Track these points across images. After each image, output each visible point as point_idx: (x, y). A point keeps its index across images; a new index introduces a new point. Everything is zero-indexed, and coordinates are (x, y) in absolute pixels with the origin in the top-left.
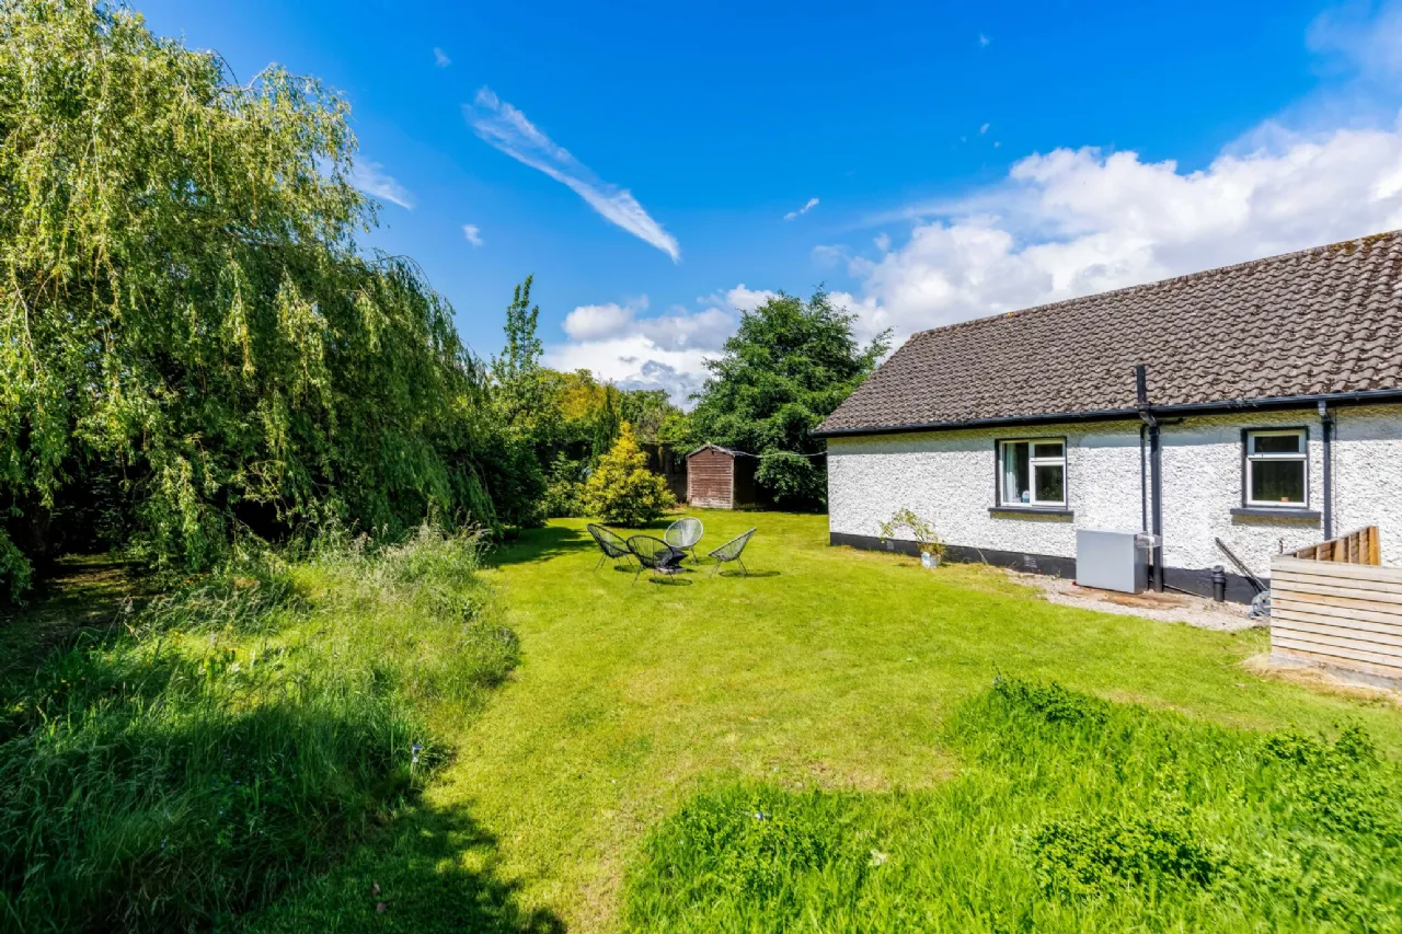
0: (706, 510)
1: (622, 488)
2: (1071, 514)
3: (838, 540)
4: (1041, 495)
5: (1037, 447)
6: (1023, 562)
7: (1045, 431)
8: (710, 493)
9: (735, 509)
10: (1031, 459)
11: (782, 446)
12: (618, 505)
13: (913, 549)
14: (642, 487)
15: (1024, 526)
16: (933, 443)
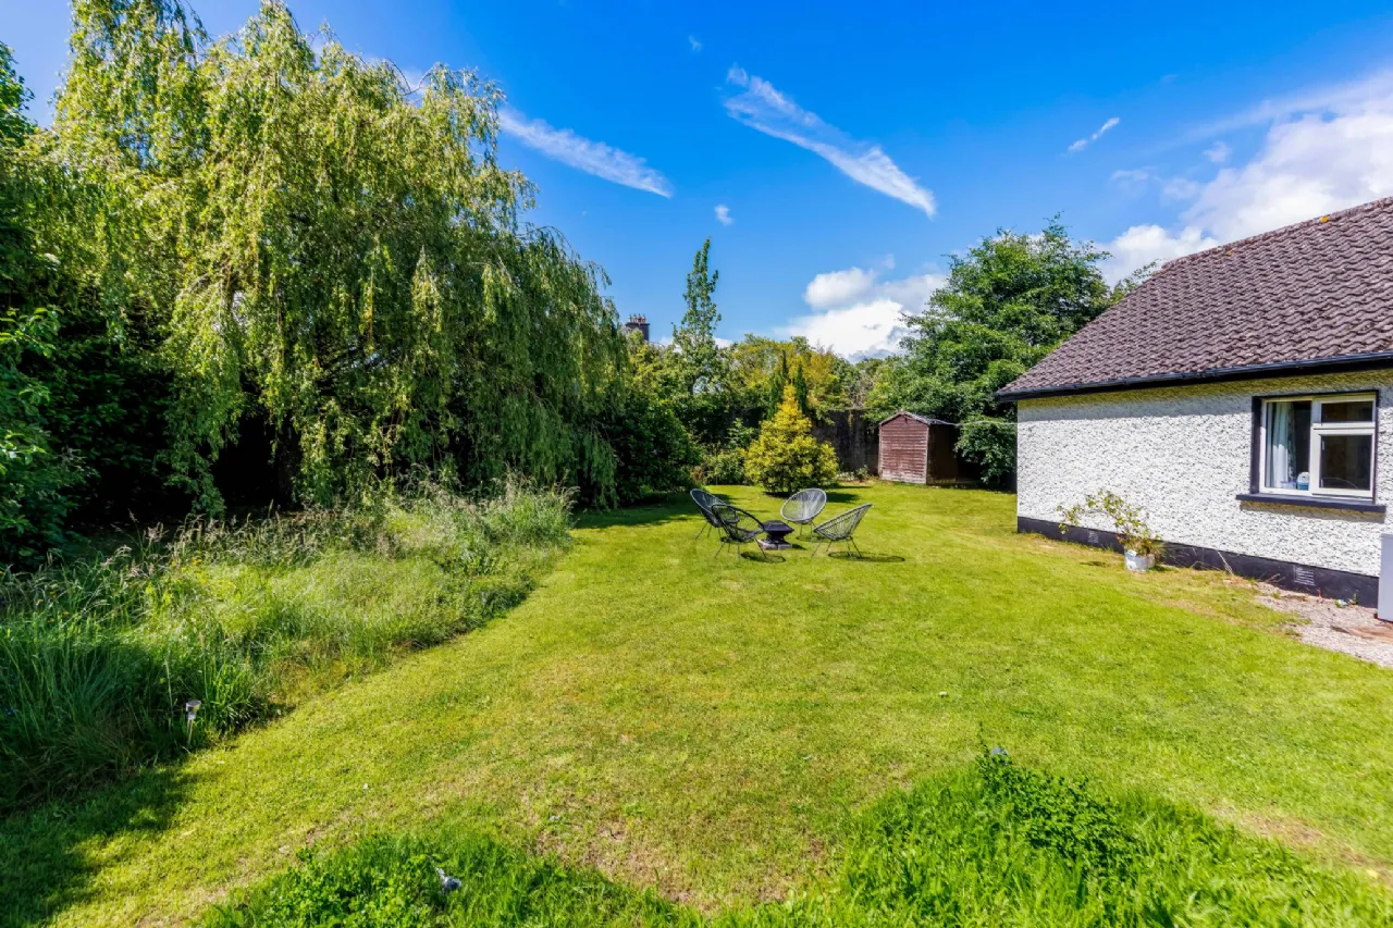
0: (896, 483)
1: (781, 455)
2: (1381, 510)
3: (1027, 526)
4: (1328, 479)
5: (1325, 408)
6: (1292, 576)
7: (1342, 381)
8: (901, 467)
9: (928, 484)
10: (1315, 425)
11: (989, 412)
12: (777, 474)
13: (1114, 543)
14: (802, 456)
15: (1296, 523)
16: (1158, 404)
